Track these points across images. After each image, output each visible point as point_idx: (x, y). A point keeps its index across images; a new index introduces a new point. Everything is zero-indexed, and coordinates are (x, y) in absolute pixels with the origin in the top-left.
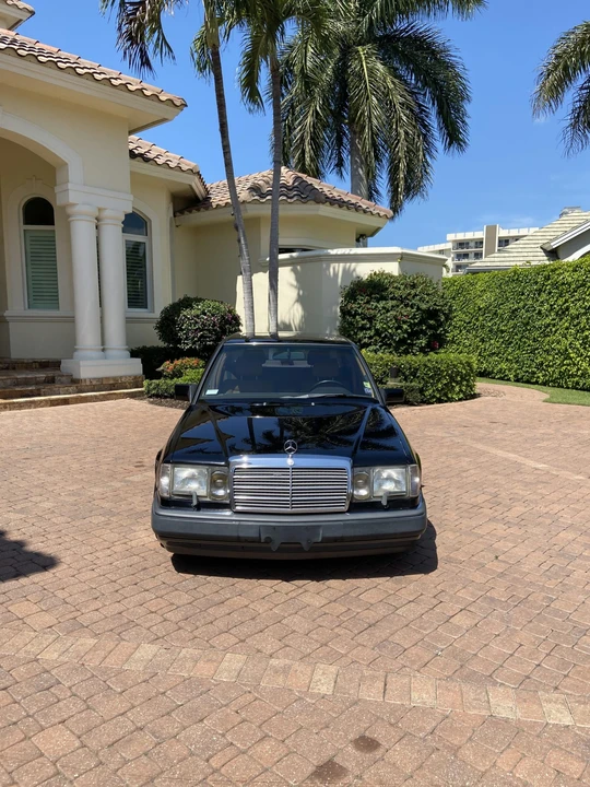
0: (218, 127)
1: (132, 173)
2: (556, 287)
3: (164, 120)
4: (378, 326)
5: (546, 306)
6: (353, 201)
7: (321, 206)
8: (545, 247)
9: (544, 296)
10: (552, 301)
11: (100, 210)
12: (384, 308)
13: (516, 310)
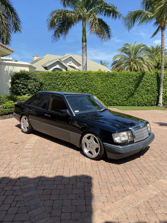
2: (61, 77)
4: (30, 87)
5: (60, 83)
8: (43, 66)
9: (58, 80)
10: (61, 81)
12: (30, 82)
13: (50, 83)
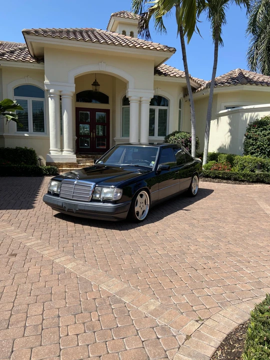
0: (182, 58)
1: (155, 81)
3: (167, 59)
6: (265, 81)
7: (244, 86)
11: (141, 98)
12: (263, 134)
